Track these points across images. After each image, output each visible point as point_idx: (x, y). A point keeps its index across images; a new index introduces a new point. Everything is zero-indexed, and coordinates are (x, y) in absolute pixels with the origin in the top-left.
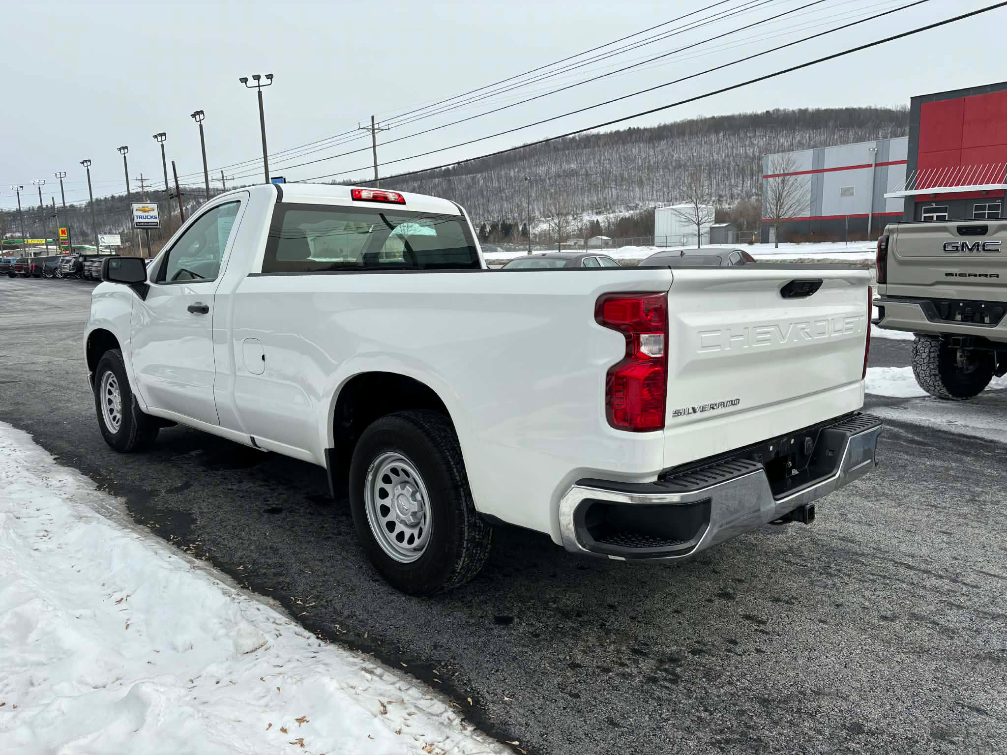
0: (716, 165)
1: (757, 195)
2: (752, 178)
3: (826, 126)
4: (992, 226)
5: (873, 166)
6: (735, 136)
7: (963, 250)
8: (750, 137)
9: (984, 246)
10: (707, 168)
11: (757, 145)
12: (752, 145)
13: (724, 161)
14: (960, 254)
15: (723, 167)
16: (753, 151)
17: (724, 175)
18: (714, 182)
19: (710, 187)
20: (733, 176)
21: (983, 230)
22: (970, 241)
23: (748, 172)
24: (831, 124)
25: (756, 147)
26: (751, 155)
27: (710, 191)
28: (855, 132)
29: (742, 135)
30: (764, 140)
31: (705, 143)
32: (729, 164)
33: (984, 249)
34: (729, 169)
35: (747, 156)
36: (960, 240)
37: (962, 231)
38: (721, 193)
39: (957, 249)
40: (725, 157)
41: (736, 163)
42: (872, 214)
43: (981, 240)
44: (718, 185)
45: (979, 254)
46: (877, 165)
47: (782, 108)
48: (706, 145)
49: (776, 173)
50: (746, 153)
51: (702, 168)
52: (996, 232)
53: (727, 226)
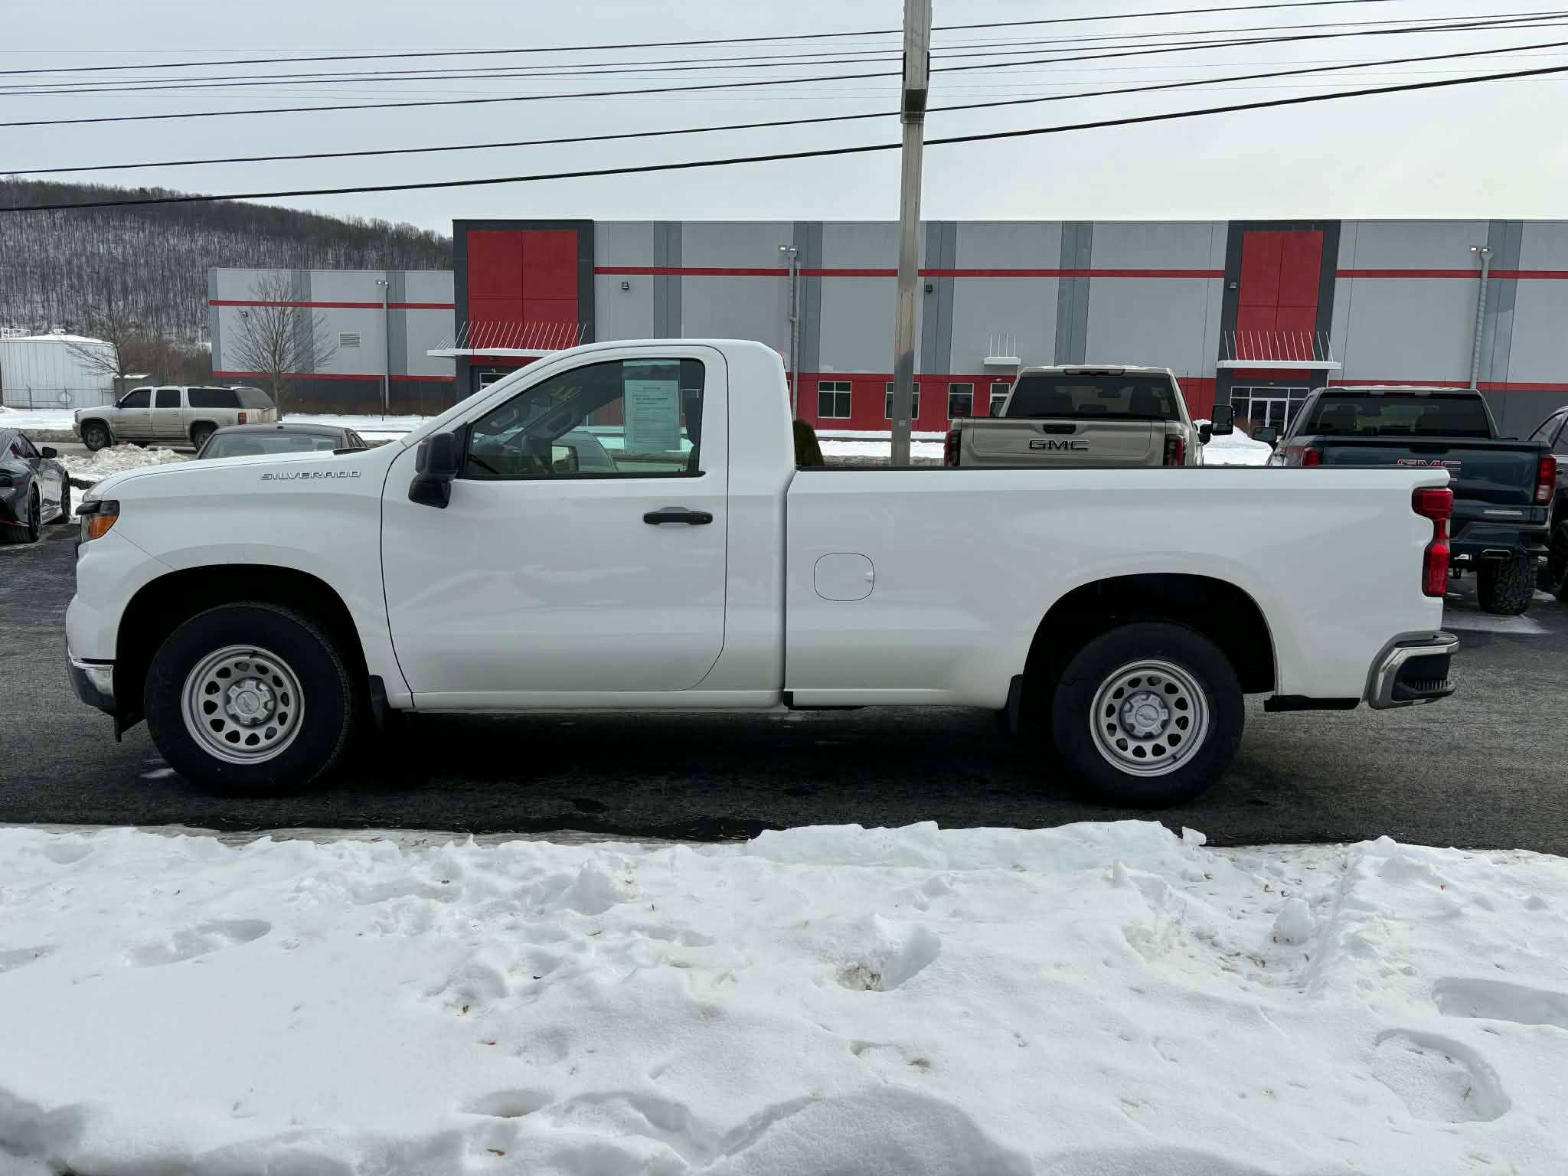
0: (54, 268)
1: (137, 327)
2: (126, 298)
3: (245, 231)
4: (1081, 426)
5: (385, 306)
6: (86, 222)
7: (1050, 448)
8: (114, 227)
9: (1072, 444)
10: (38, 271)
11: (130, 241)
12: (119, 240)
13: (69, 262)
14: (1046, 451)
15: (70, 274)
16: (123, 252)
17: (72, 286)
18: (53, 296)
19: (46, 304)
20: (90, 289)
21: (1071, 430)
22: (1058, 439)
23: (118, 287)
24: (253, 227)
25: (128, 246)
26: (120, 257)
27: (46, 311)
28: (292, 247)
29: (100, 222)
30: (141, 235)
31: (30, 226)
32: (80, 267)
33: (1072, 448)
34: (80, 277)
35: (112, 259)
36: (1047, 438)
37: (1048, 429)
38: (68, 317)
39: (1044, 448)
40: (71, 255)
41: (94, 268)
42: (389, 376)
43: (1068, 438)
44: (60, 302)
45: (1066, 452)
46: (390, 306)
47: (167, 189)
48: (29, 231)
49: (268, 300)
50: (110, 253)
51: (28, 269)
52: (1083, 431)
53: (144, 378)
